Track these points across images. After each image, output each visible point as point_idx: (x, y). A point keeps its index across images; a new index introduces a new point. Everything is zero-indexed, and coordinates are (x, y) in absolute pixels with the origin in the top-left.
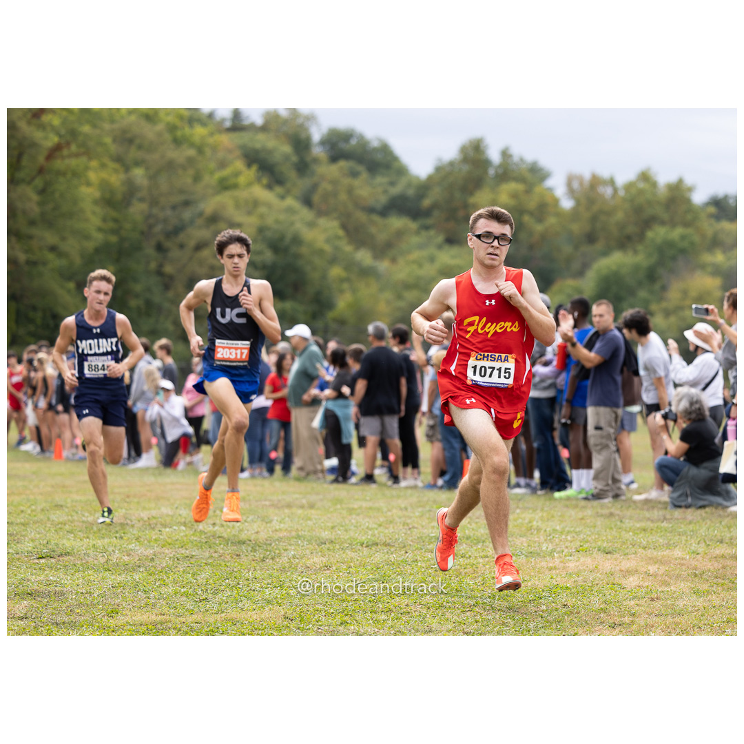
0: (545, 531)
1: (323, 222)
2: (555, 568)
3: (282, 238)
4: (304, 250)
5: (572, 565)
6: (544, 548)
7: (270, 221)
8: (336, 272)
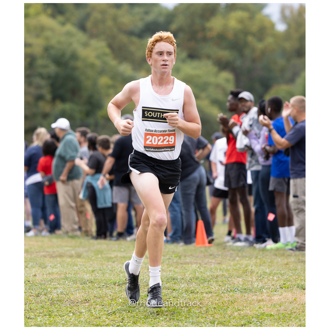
0: (257, 273)
1: (94, 43)
2: (263, 300)
3: (63, 55)
4: (79, 64)
5: (276, 298)
6: (256, 286)
7: (53, 42)
8: (104, 80)
